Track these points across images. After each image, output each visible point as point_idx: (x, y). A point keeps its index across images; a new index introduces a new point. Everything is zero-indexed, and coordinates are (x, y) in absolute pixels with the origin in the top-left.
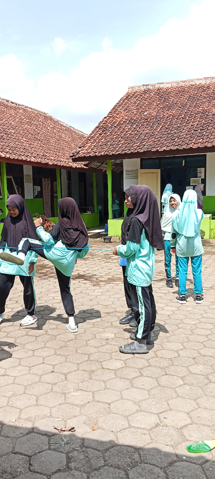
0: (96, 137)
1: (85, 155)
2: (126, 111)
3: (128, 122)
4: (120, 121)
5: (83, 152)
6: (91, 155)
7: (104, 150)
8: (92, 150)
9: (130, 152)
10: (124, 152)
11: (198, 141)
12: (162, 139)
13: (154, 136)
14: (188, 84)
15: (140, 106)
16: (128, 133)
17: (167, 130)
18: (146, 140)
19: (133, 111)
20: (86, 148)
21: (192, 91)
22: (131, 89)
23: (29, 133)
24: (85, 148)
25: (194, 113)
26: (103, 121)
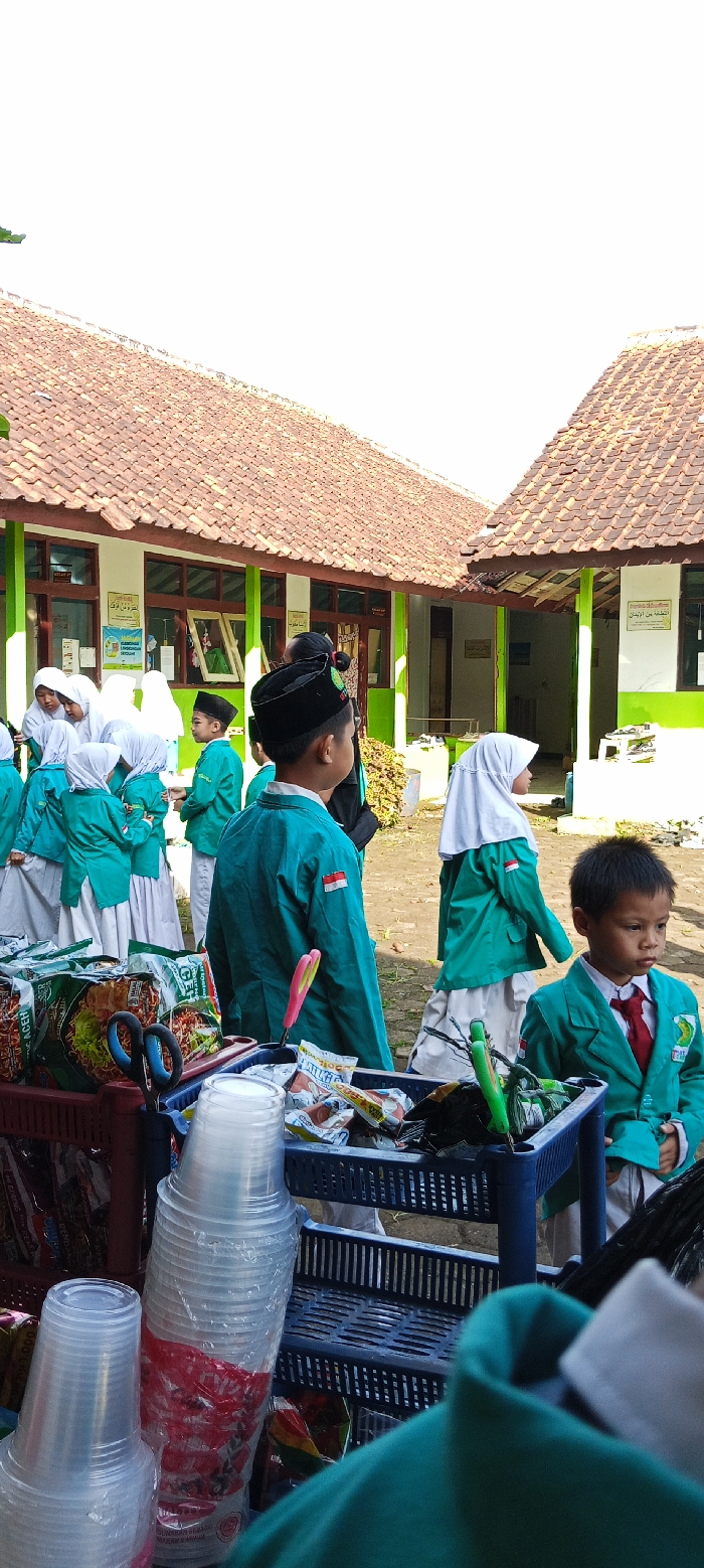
0: (542, 494)
1: (513, 550)
2: (633, 411)
3: (645, 445)
4: (618, 442)
5: (506, 539)
6: (535, 550)
7: (578, 533)
8: (534, 533)
9: (672, 542)
10: (651, 544)
15: (677, 393)
16: (653, 479)
19: (654, 410)
20: (516, 527)
22: (635, 340)
23: (312, 479)
24: (507, 530)
26: (557, 440)
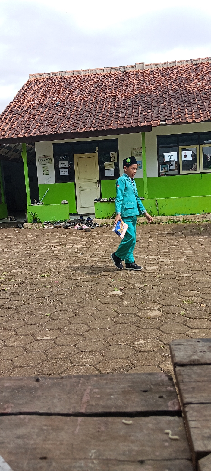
0: (7, 121)
2: (33, 97)
3: (38, 106)
4: (30, 106)
6: (6, 137)
7: (19, 132)
8: (5, 132)
9: (49, 133)
10: (42, 134)
11: (116, 122)
12: (79, 122)
13: (70, 119)
14: (89, 74)
15: (46, 92)
16: (41, 116)
17: (82, 113)
18: (63, 123)
19: (40, 96)
21: (95, 79)
22: (32, 77)
25: (104, 98)
26: (10, 106)
